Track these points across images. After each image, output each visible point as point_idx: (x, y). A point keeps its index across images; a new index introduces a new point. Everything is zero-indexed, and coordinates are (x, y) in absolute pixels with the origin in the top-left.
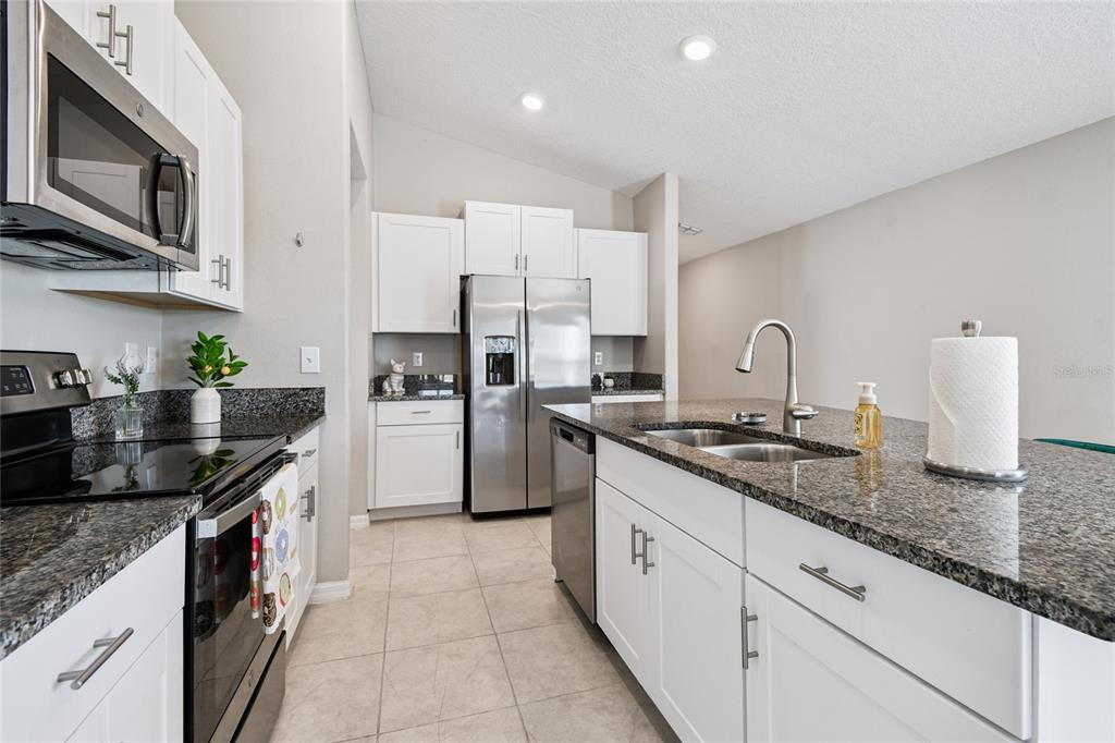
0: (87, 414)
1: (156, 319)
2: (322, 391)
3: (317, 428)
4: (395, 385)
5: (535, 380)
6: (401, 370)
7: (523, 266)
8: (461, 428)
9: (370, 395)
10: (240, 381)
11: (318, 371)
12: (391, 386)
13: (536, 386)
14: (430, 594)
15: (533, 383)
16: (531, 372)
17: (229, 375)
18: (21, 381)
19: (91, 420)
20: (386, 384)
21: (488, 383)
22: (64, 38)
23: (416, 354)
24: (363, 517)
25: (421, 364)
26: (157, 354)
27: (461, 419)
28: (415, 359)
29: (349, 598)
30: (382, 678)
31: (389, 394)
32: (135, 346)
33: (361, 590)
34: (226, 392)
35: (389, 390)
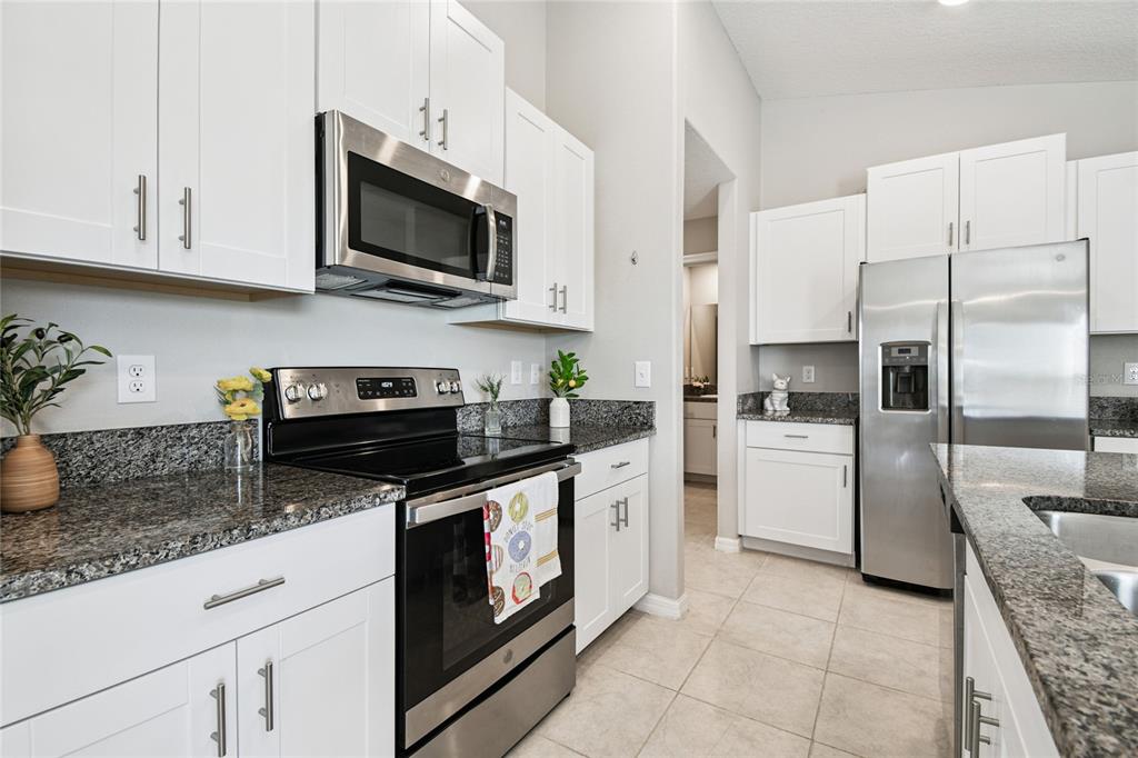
0: (474, 413)
1: (541, 342)
2: (651, 405)
3: (646, 440)
4: (777, 403)
5: (965, 403)
6: (783, 387)
7: (963, 238)
8: (850, 462)
9: (739, 413)
10: (583, 393)
11: (649, 385)
12: (773, 404)
13: (965, 413)
14: (760, 652)
15: (961, 409)
16: (958, 392)
17: (576, 387)
18: (408, 388)
19: (477, 418)
20: (767, 402)
21: (886, 406)
22: (364, 137)
23: (805, 368)
24: (732, 541)
25: (813, 380)
26: (541, 369)
27: (850, 450)
28: (805, 374)
29: (678, 620)
30: (661, 720)
31: (770, 413)
32: (520, 363)
33: (693, 616)
34: (574, 403)
35: (770, 408)
